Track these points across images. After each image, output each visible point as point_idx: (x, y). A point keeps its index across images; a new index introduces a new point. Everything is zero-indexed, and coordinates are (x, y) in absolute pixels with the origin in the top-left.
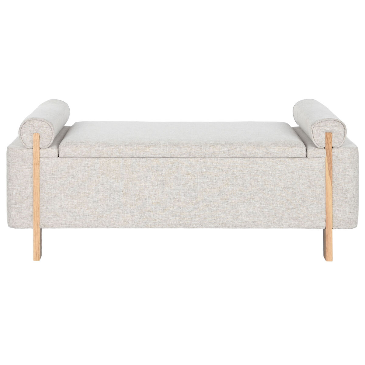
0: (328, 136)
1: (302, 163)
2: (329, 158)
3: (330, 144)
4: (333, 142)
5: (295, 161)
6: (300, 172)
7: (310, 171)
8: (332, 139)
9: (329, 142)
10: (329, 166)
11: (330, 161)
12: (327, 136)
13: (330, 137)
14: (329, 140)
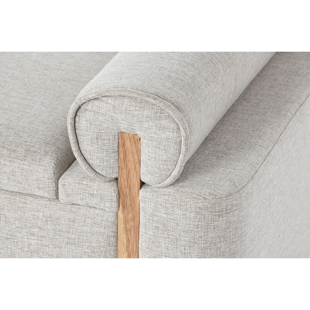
0: (128, 144)
1: (41, 214)
2: (130, 215)
3: (132, 173)
4: (143, 169)
5: (21, 205)
6: (34, 242)
7: (64, 245)
8: (139, 156)
9: (131, 165)
10: (128, 241)
11: (131, 223)
12: (124, 145)
13: (134, 150)
14: (130, 157)
